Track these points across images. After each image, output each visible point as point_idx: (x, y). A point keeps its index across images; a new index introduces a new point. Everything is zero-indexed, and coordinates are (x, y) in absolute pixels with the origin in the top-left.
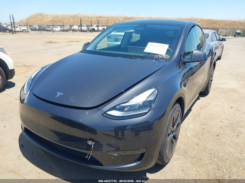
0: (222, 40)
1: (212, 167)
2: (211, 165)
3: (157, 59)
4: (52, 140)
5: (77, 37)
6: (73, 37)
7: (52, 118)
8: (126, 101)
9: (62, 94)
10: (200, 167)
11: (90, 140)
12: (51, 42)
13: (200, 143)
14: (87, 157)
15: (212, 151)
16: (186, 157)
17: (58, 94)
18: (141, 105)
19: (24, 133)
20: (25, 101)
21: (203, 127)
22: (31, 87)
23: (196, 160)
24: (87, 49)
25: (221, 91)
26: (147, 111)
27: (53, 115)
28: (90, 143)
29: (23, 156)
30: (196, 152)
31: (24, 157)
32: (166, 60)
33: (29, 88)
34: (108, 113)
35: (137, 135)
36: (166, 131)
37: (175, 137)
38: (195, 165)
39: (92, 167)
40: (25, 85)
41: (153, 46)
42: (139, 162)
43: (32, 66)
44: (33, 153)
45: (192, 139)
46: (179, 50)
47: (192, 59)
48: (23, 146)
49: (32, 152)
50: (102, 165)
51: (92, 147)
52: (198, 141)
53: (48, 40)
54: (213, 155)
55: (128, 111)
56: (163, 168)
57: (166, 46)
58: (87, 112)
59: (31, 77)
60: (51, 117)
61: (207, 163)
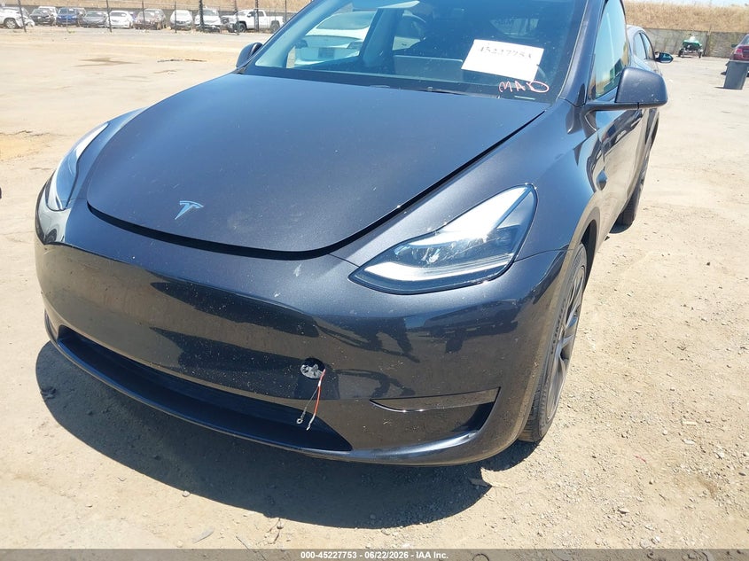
0: (659, 60)
1: (682, 445)
2: (677, 439)
3: (508, 94)
4: (169, 368)
5: (192, 48)
6: (176, 48)
7: (160, 287)
8: (429, 230)
9: (198, 206)
10: (645, 446)
11: (310, 362)
12: (106, 61)
13: (634, 371)
14: (299, 421)
15: (674, 397)
16: (597, 417)
17: (183, 206)
18: (485, 241)
19: (58, 347)
20: (60, 237)
21: (634, 322)
22: (78, 187)
23: (628, 423)
24: (257, 64)
25: (666, 213)
26: (506, 263)
27: (165, 278)
28: (310, 372)
29: (57, 423)
30: (625, 399)
31: (61, 428)
32: (540, 98)
33: (70, 189)
34: (369, 269)
35: (454, 346)
36: (554, 330)
37: (564, 356)
38: (630, 440)
39: (314, 456)
40: (51, 179)
41: (492, 50)
42: (472, 435)
43: (53, 135)
44: (91, 414)
45: (605, 360)
46: (578, 66)
47: (619, 97)
48: (54, 392)
49: (88, 412)
50: (347, 447)
51: (319, 385)
52: (627, 366)
53: (96, 55)
54: (678, 408)
55: (438, 264)
56: (532, 451)
57: (537, 53)
58: (298, 267)
59: (72, 153)
60: (153, 284)
61: (666, 432)
